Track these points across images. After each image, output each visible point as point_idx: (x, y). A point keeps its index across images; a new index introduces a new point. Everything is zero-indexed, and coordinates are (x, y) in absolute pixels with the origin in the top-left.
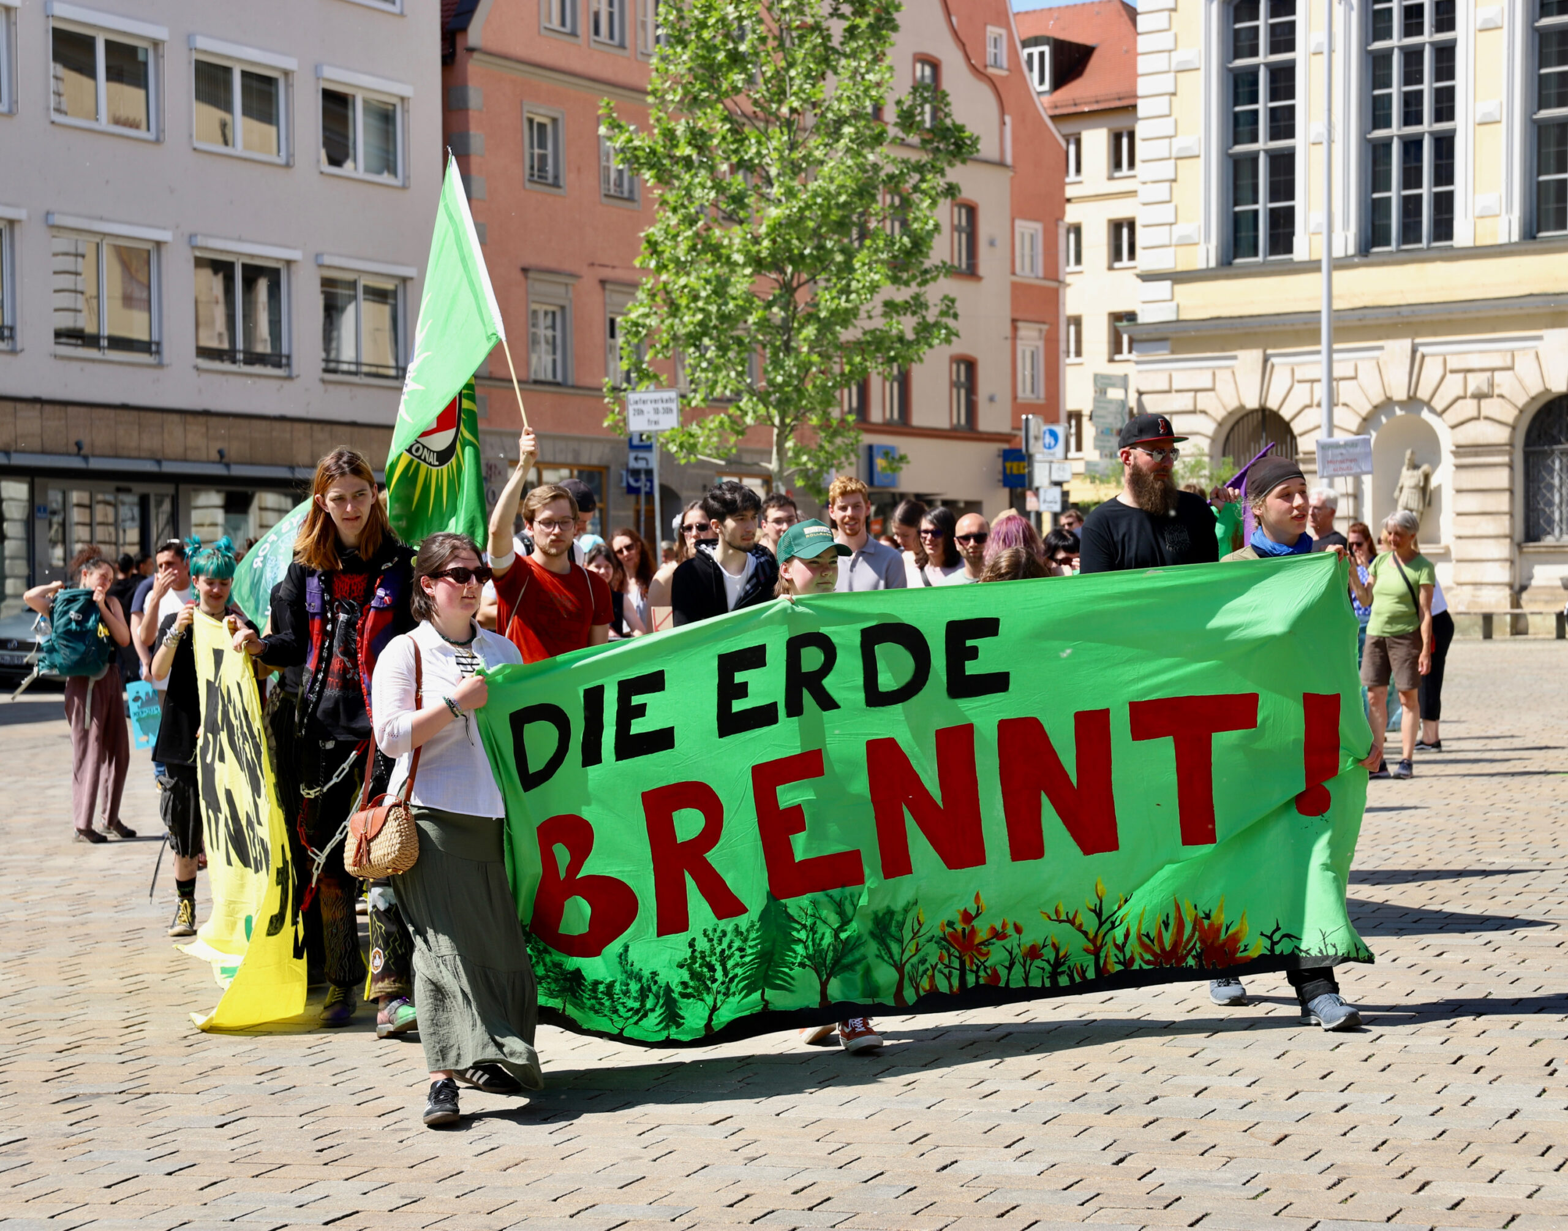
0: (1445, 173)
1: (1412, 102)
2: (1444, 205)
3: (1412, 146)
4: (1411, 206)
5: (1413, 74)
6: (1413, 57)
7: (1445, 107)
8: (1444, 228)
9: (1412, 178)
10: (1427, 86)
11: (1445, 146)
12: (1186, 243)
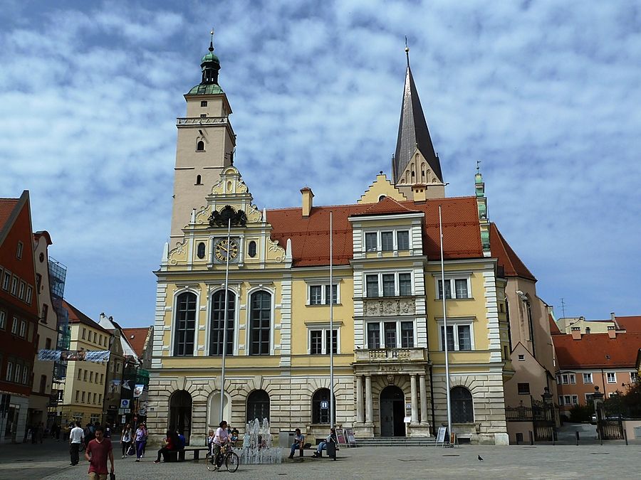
2: (230, 347)
5: (223, 317)
7: (231, 324)
8: (230, 351)
11: (230, 333)
12: (166, 350)
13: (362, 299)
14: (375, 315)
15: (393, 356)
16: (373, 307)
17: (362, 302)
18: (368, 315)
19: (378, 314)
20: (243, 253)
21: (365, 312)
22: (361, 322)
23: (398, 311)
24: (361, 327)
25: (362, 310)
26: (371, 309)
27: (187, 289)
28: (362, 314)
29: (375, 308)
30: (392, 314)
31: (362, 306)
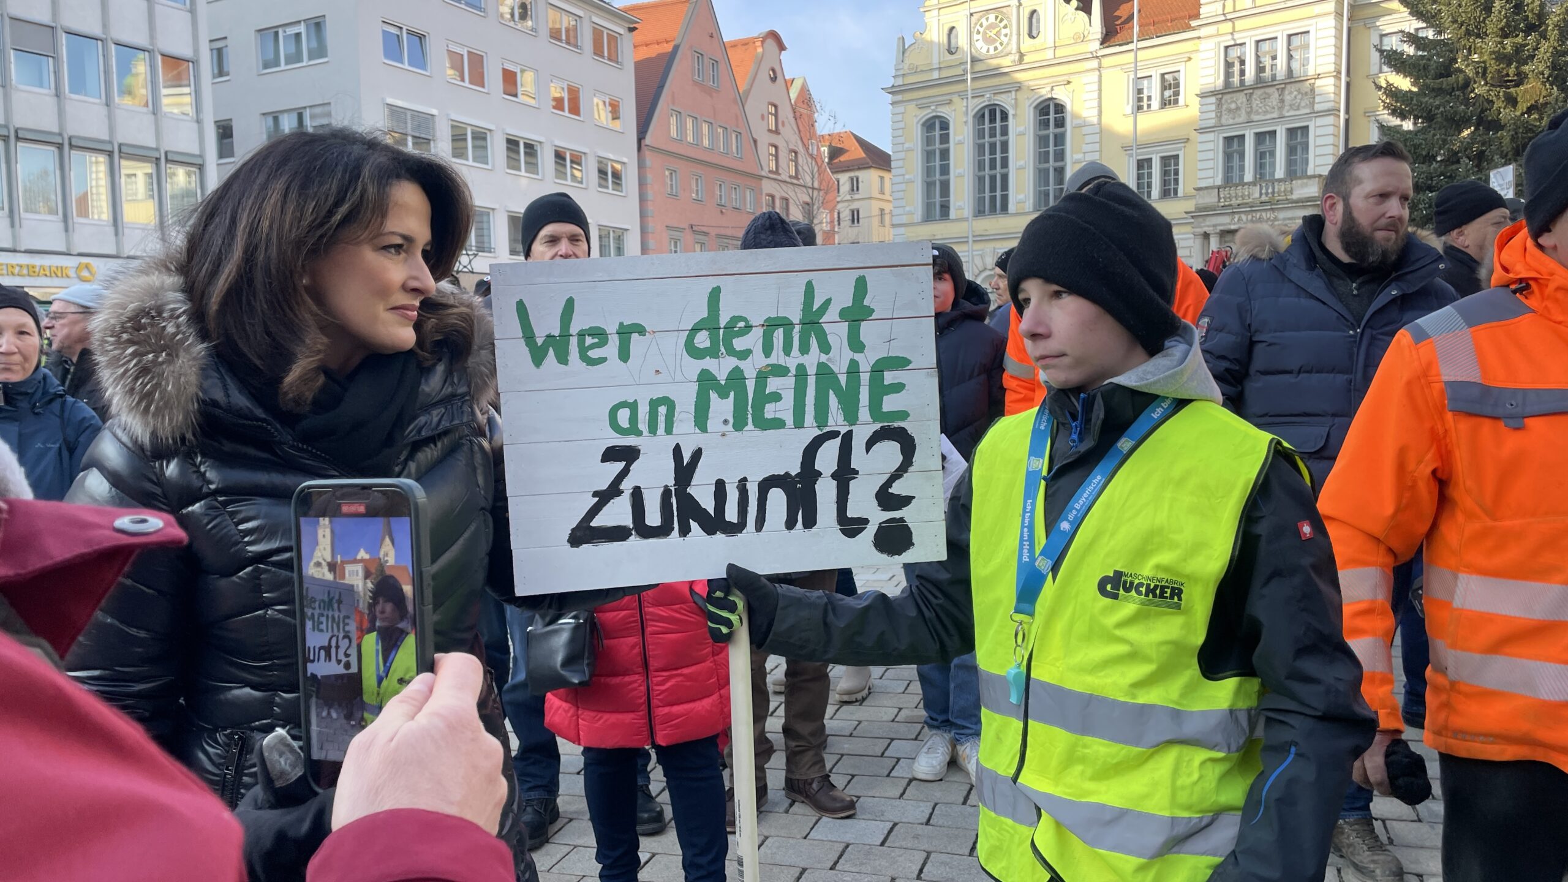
0: (1005, 186)
1: (993, 163)
2: (1005, 199)
3: (993, 178)
4: (993, 199)
5: (993, 151)
6: (993, 146)
7: (1005, 163)
8: (1005, 208)
9: (993, 189)
10: (998, 156)
11: (1005, 178)
12: (910, 213)
13: (1213, 93)
14: (1238, 120)
15: (1261, 194)
16: (1233, 106)
17: (1213, 100)
18: (1224, 121)
19: (1243, 117)
20: (1019, 34)
21: (1219, 117)
22: (1210, 136)
23: (1281, 108)
24: (1211, 146)
25: (1213, 115)
26: (1230, 111)
27: (933, 111)
28: (1212, 122)
29: (1238, 108)
30: (1269, 116)
31: (1213, 107)
